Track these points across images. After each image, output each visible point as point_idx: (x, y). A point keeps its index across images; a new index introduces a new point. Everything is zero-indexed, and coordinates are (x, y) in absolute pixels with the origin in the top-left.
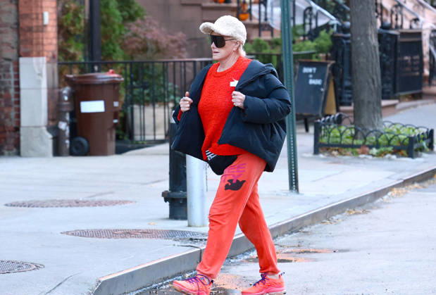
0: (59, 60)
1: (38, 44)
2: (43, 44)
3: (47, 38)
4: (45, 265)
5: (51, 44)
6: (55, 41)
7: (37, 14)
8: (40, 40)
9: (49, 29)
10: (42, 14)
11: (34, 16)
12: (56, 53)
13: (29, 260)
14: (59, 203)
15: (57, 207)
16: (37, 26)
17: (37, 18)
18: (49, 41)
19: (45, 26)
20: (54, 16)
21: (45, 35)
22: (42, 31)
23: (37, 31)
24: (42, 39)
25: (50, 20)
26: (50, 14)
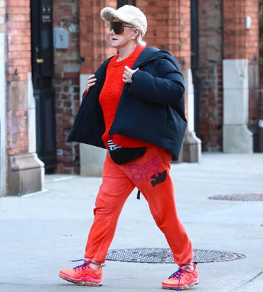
0: (260, 62)
1: (240, 47)
2: (245, 47)
3: (249, 42)
4: (247, 255)
5: (252, 47)
6: (256, 45)
7: (240, 19)
8: (243, 43)
9: (251, 33)
10: (245, 19)
11: (237, 21)
12: (257, 56)
13: (231, 250)
14: (258, 197)
15: (257, 200)
16: (240, 30)
17: (240, 23)
18: (251, 44)
19: (248, 30)
20: (256, 21)
21: (247, 38)
22: (245, 35)
23: (240, 35)
24: (245, 42)
25: (252, 24)
26: (252, 18)
